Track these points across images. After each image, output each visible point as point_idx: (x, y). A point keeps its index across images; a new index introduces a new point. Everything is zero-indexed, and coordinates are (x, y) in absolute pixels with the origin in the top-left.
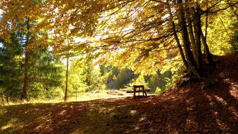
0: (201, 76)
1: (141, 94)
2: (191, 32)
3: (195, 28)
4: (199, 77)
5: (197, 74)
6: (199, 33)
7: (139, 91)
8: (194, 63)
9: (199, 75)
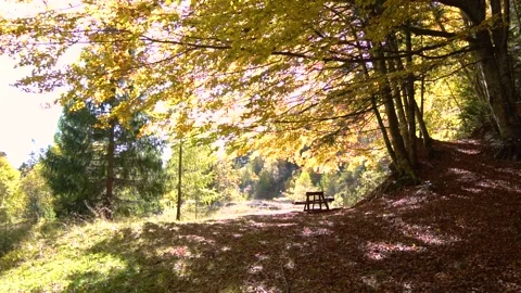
0: (417, 176)
1: (317, 207)
2: (400, 106)
3: (405, 100)
4: (413, 177)
5: (411, 173)
6: (412, 106)
7: (314, 202)
8: (405, 155)
9: (415, 174)
